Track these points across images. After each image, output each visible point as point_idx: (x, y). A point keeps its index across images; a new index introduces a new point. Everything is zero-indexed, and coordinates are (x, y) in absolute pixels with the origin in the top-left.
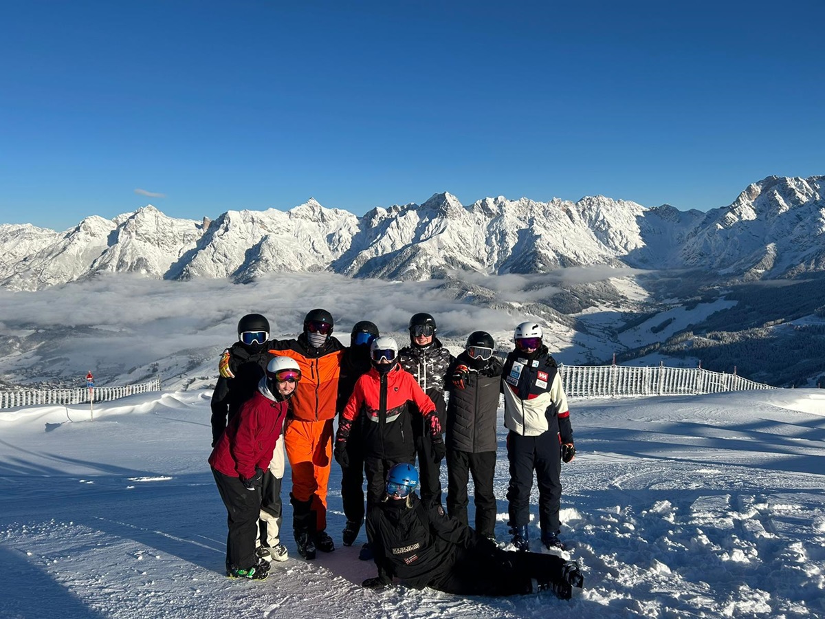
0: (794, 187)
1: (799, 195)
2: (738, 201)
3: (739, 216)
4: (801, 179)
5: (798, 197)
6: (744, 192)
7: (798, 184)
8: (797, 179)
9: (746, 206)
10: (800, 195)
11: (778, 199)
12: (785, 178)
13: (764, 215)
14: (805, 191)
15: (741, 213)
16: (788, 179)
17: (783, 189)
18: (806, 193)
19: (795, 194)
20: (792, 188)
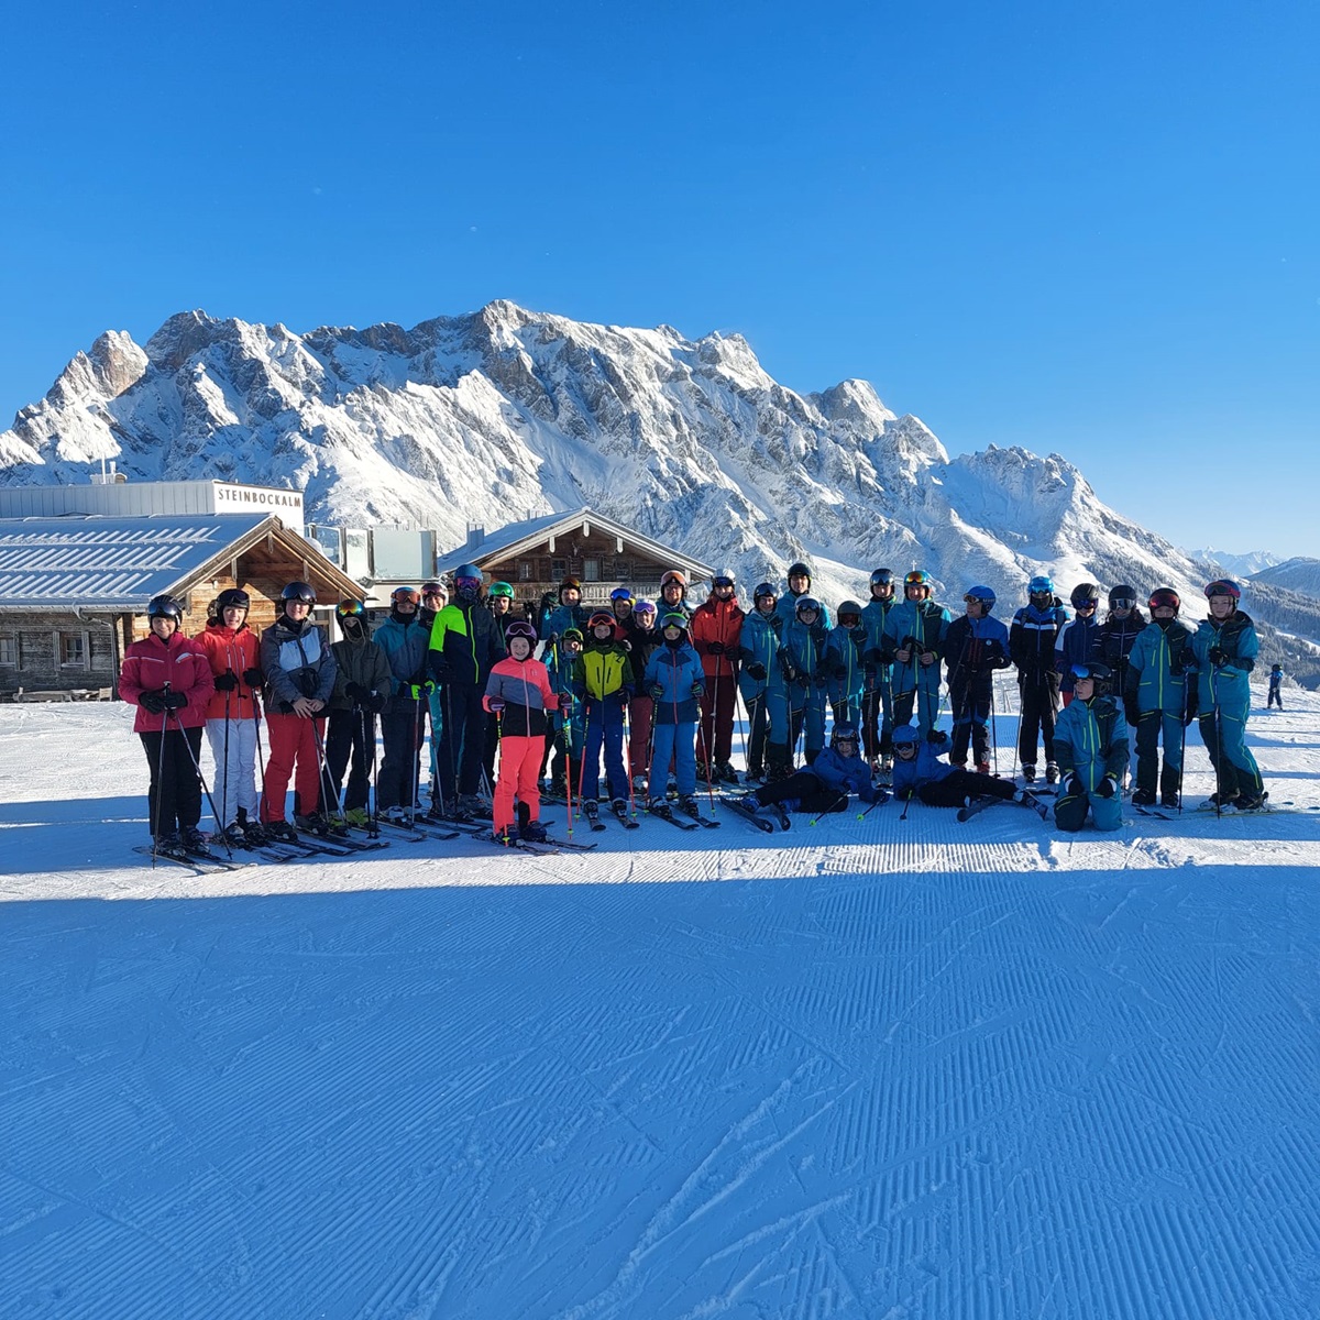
0: (265, 359)
1: (278, 383)
2: (56, 395)
3: (50, 450)
4: (289, 335)
5: (275, 392)
6: (83, 362)
7: (278, 347)
8: (274, 333)
9: (86, 415)
10: (285, 389)
11: (205, 395)
12: (234, 325)
13: (160, 452)
14: (303, 373)
15: (56, 438)
16: (244, 328)
17: (228, 360)
18: (308, 383)
19: (265, 380)
20: (257, 360)
